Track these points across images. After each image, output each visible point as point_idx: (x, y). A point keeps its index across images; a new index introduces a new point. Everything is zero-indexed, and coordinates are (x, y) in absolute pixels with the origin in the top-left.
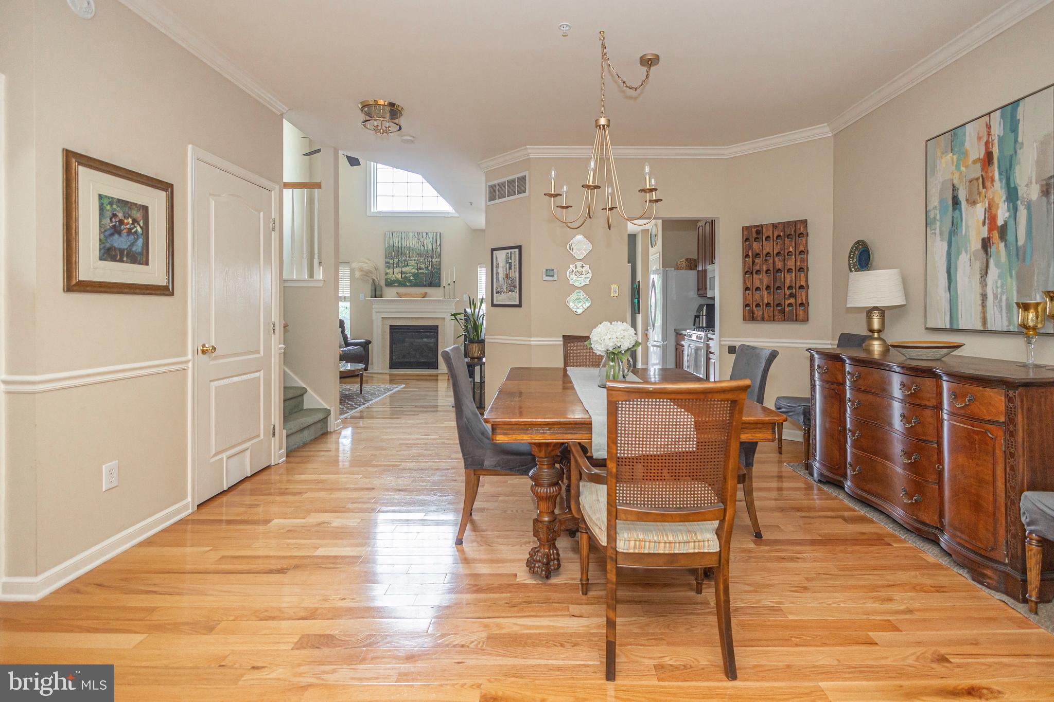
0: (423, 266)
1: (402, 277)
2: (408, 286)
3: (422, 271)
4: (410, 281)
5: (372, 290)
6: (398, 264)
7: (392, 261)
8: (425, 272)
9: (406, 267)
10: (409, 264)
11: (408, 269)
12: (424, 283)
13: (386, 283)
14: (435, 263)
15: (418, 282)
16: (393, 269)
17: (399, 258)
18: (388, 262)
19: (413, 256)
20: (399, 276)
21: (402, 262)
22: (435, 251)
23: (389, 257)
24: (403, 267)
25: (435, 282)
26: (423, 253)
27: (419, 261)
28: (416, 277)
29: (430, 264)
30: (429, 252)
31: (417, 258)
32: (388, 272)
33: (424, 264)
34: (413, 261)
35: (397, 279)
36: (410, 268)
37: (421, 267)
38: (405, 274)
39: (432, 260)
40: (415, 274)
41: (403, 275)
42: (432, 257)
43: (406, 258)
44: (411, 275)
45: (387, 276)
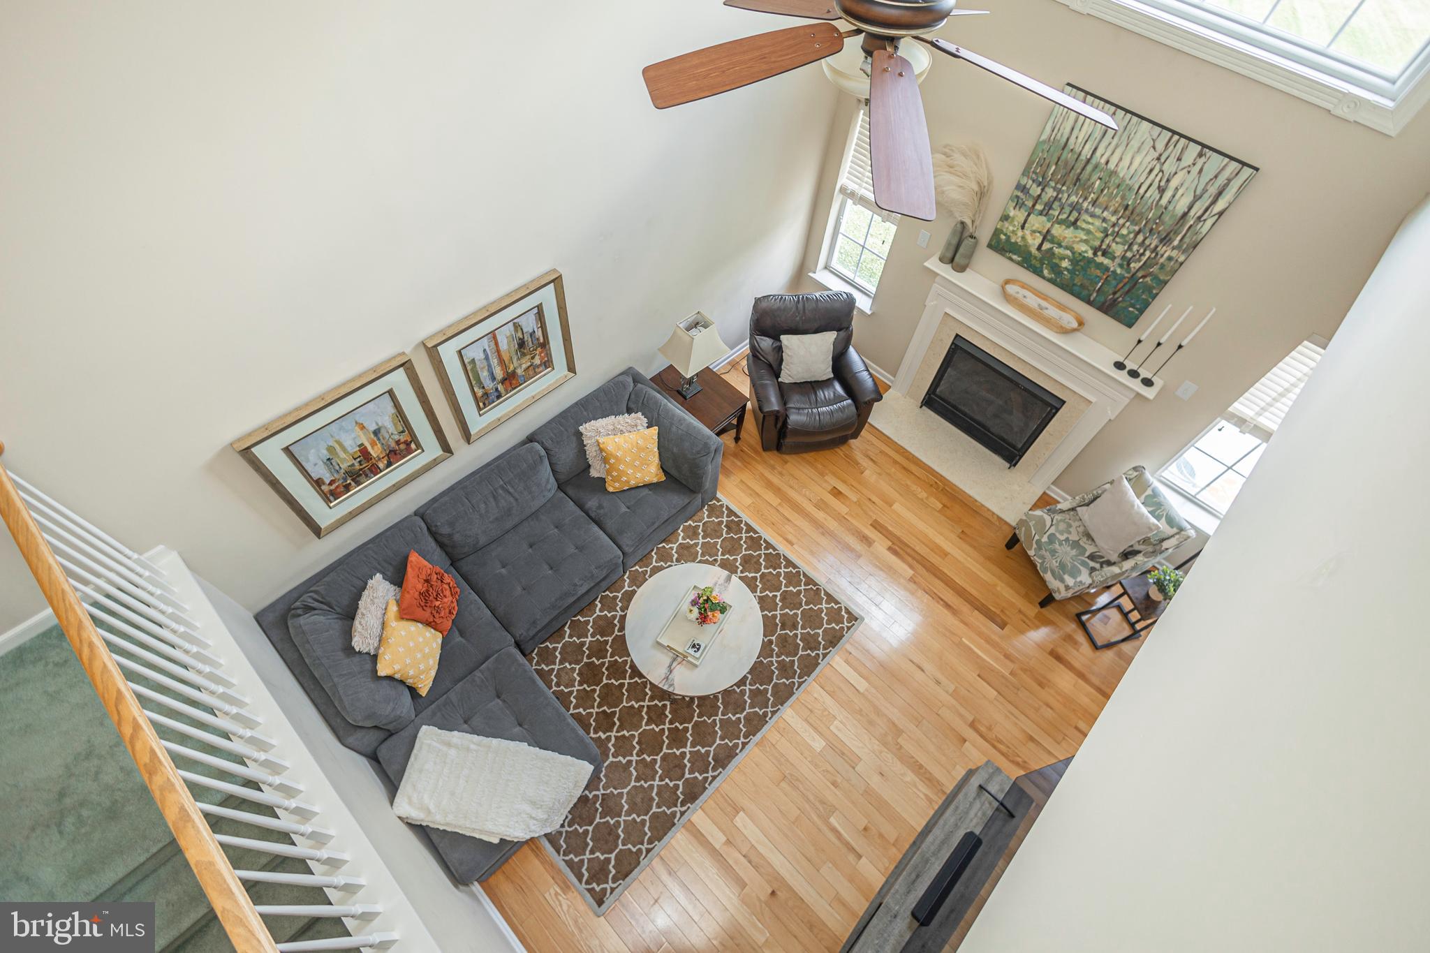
0: (1118, 249)
1: (1039, 248)
2: (1044, 277)
3: (1106, 261)
4: (1056, 269)
5: (949, 244)
6: (1049, 206)
7: (1035, 190)
8: (1112, 269)
9: (1068, 227)
10: (1079, 223)
11: (1071, 236)
12: (1090, 295)
13: (991, 240)
14: (1162, 260)
15: (1079, 284)
16: (1029, 215)
17: (1060, 191)
18: (1025, 187)
19: (1104, 206)
20: (1034, 239)
21: (1063, 208)
22: (1192, 222)
23: (1034, 176)
24: (1059, 223)
25: (1126, 308)
26: (1144, 210)
27: (1116, 229)
28: (1082, 267)
29: (1143, 254)
30: (1166, 218)
31: (1114, 219)
32: (1011, 214)
33: (1126, 247)
34: (1098, 223)
35: (1026, 246)
36: (1076, 237)
37: (1110, 250)
38: (1052, 246)
39: (1156, 247)
40: (1080, 261)
41: (1046, 246)
42: (1167, 239)
43: (1081, 201)
44: (1068, 257)
45: (1003, 226)
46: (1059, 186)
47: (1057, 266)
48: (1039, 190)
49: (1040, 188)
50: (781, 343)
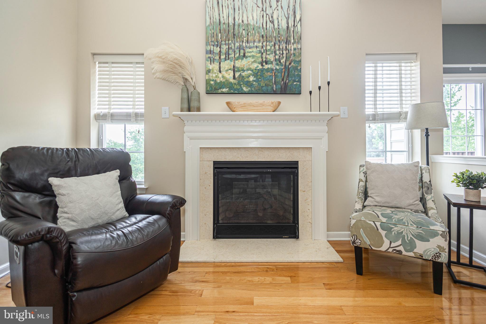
0: (271, 57)
1: (234, 78)
2: (245, 93)
3: (269, 66)
4: (248, 84)
5: (183, 99)
6: (227, 54)
7: (217, 50)
8: (274, 68)
9: (242, 59)
10: (246, 55)
11: (246, 63)
12: (273, 87)
13: (206, 88)
14: (292, 52)
15: (264, 85)
16: (220, 64)
17: (229, 44)
18: (210, 51)
19: (253, 41)
20: (229, 74)
21: (235, 52)
22: (292, 29)
23: (212, 43)
24: (237, 60)
25: (292, 84)
26: (270, 34)
27: (265, 48)
28: (260, 75)
29: (283, 54)
30: (281, 32)
31: (260, 44)
32: (211, 68)
33: (274, 54)
34: (255, 50)
35: (227, 80)
36: (249, 62)
37: (268, 60)
38: (240, 73)
39: (286, 47)
40: (258, 73)
41: (237, 75)
42: (288, 41)
43: (241, 44)
44: (251, 74)
45: (209, 77)
46: (227, 42)
47: (248, 82)
48: (218, 49)
49: (218, 47)
50: (50, 186)
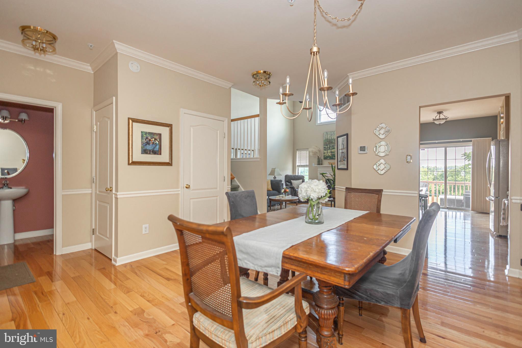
1: (331, 155)
2: (334, 159)
5: (317, 161)
6: (329, 148)
7: (326, 147)
9: (333, 149)
13: (324, 158)
16: (327, 151)
21: (331, 147)
35: (329, 155)
41: (332, 154)
45: (324, 155)
46: (329, 144)
50: (291, 182)
